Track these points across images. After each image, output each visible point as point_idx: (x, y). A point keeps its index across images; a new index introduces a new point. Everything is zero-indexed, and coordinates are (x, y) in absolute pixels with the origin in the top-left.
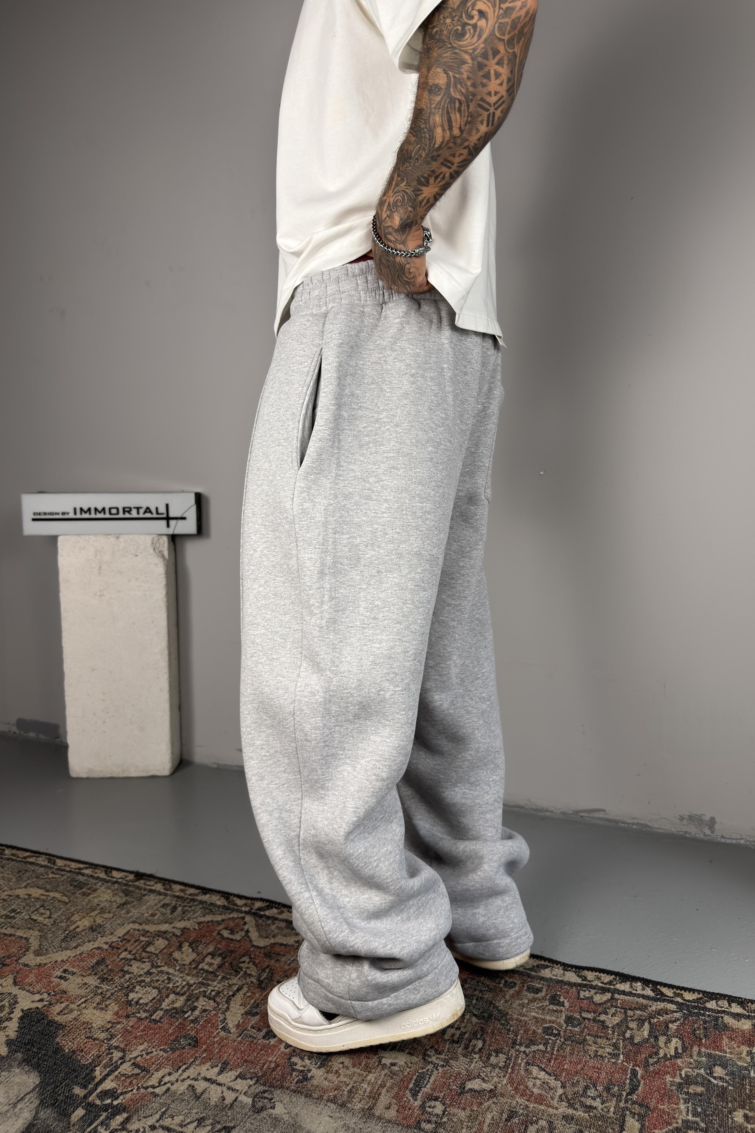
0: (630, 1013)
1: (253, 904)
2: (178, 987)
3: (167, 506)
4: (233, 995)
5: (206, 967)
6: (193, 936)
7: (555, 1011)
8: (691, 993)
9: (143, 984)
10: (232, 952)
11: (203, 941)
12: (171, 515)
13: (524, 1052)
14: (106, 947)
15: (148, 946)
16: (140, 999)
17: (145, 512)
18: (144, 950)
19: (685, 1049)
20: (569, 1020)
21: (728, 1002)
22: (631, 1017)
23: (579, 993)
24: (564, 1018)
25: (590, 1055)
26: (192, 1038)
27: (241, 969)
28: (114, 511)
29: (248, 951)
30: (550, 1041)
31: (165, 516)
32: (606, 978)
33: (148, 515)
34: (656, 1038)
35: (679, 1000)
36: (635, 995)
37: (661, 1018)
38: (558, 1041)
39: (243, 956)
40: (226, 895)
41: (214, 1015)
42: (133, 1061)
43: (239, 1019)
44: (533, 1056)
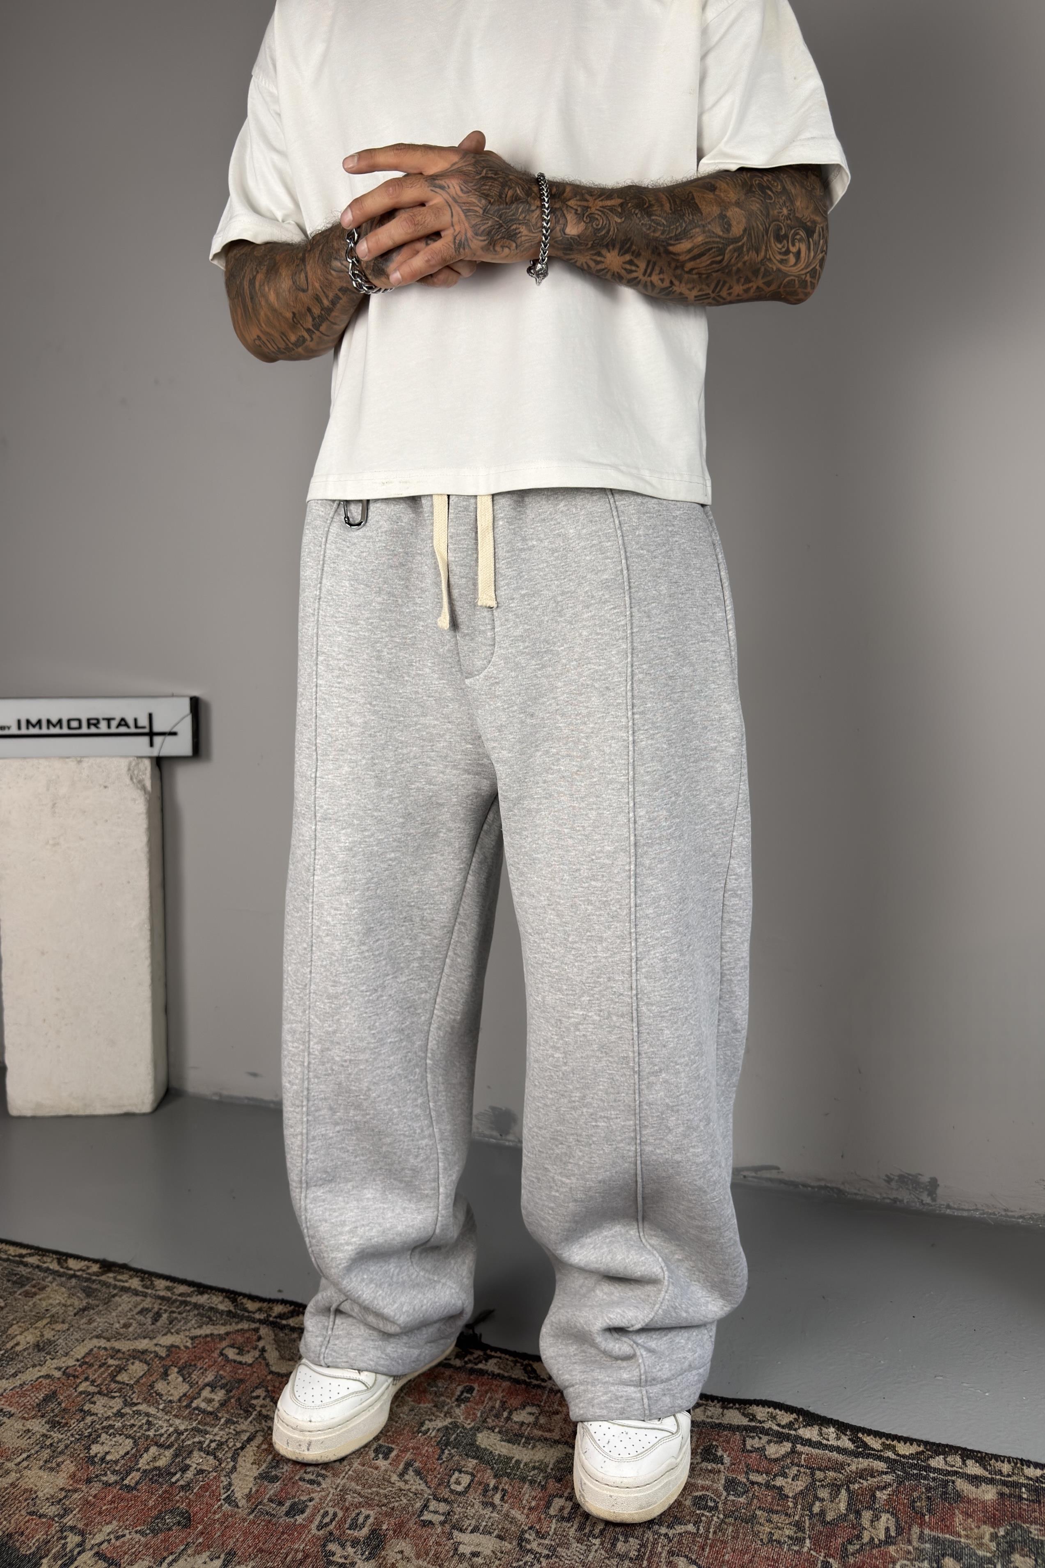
0: (819, 1475)
1: (271, 1309)
2: (162, 1435)
3: (150, 716)
4: (242, 1448)
5: (203, 1405)
6: (185, 1357)
7: (710, 1471)
8: (908, 1444)
9: (111, 1431)
10: (241, 1381)
11: (199, 1365)
12: (156, 729)
13: (666, 1535)
14: (58, 1374)
15: (119, 1372)
16: (107, 1453)
17: (119, 725)
18: (113, 1379)
19: (900, 1530)
20: (731, 1485)
21: (962, 1458)
22: (820, 1481)
23: (744, 1441)
24: (723, 1482)
25: (762, 1540)
26: (182, 1514)
27: (254, 1407)
28: (74, 724)
29: (263, 1380)
30: (703, 1518)
31: (147, 730)
32: (785, 1418)
33: (123, 729)
34: (858, 1513)
35: (890, 1454)
36: (826, 1447)
37: (865, 1483)
38: (715, 1519)
39: (257, 1388)
40: (232, 1295)
41: (215, 1478)
42: (96, 1549)
43: (251, 1485)
44: (680, 1542)
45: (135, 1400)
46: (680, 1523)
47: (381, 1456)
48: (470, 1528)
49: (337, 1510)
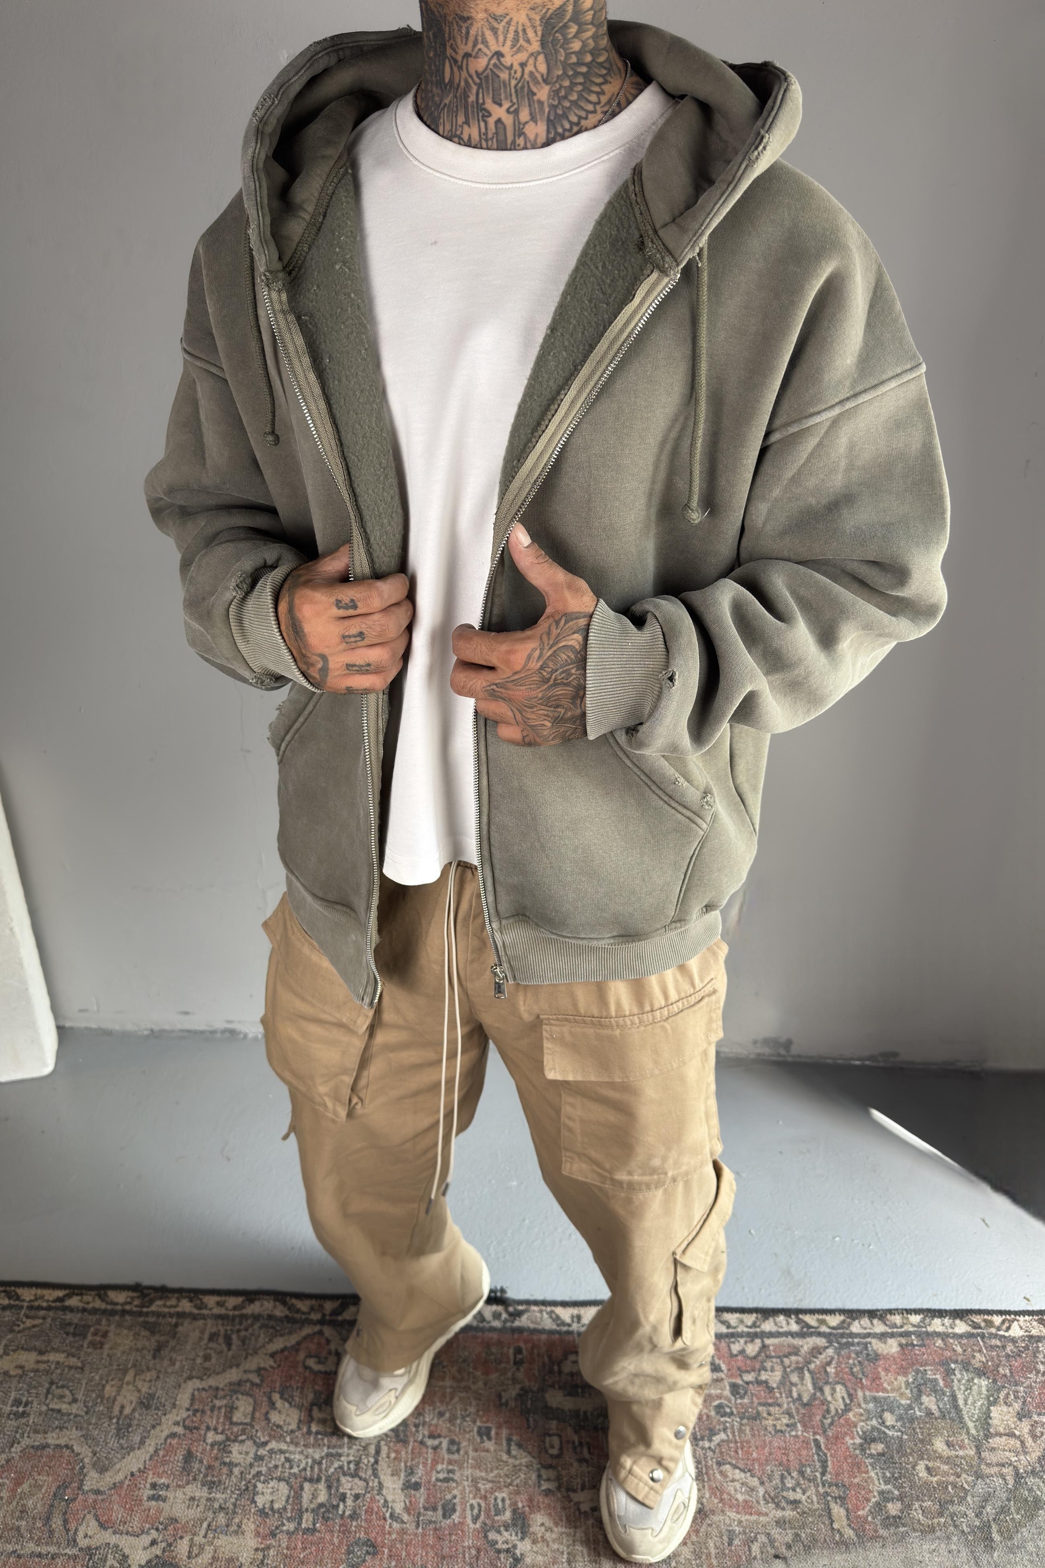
0: (786, 1362)
1: (322, 1306)
4: (376, 1462)
6: (277, 1379)
8: (833, 1315)
9: (262, 1478)
11: (294, 1384)
14: (179, 1430)
15: (232, 1412)
16: (272, 1502)
18: (231, 1421)
19: (850, 1396)
20: (734, 1388)
21: (870, 1319)
22: (789, 1368)
23: (729, 1347)
24: (728, 1388)
25: (771, 1433)
26: (365, 1543)
30: (728, 1425)
32: (748, 1319)
34: (821, 1390)
35: (824, 1329)
36: (782, 1335)
37: (817, 1361)
38: (735, 1423)
40: (280, 1297)
41: (371, 1499)
43: (403, 1498)
44: (721, 1453)
45: (263, 1440)
46: (715, 1434)
47: (485, 1438)
48: (580, 1486)
49: (479, 1500)
